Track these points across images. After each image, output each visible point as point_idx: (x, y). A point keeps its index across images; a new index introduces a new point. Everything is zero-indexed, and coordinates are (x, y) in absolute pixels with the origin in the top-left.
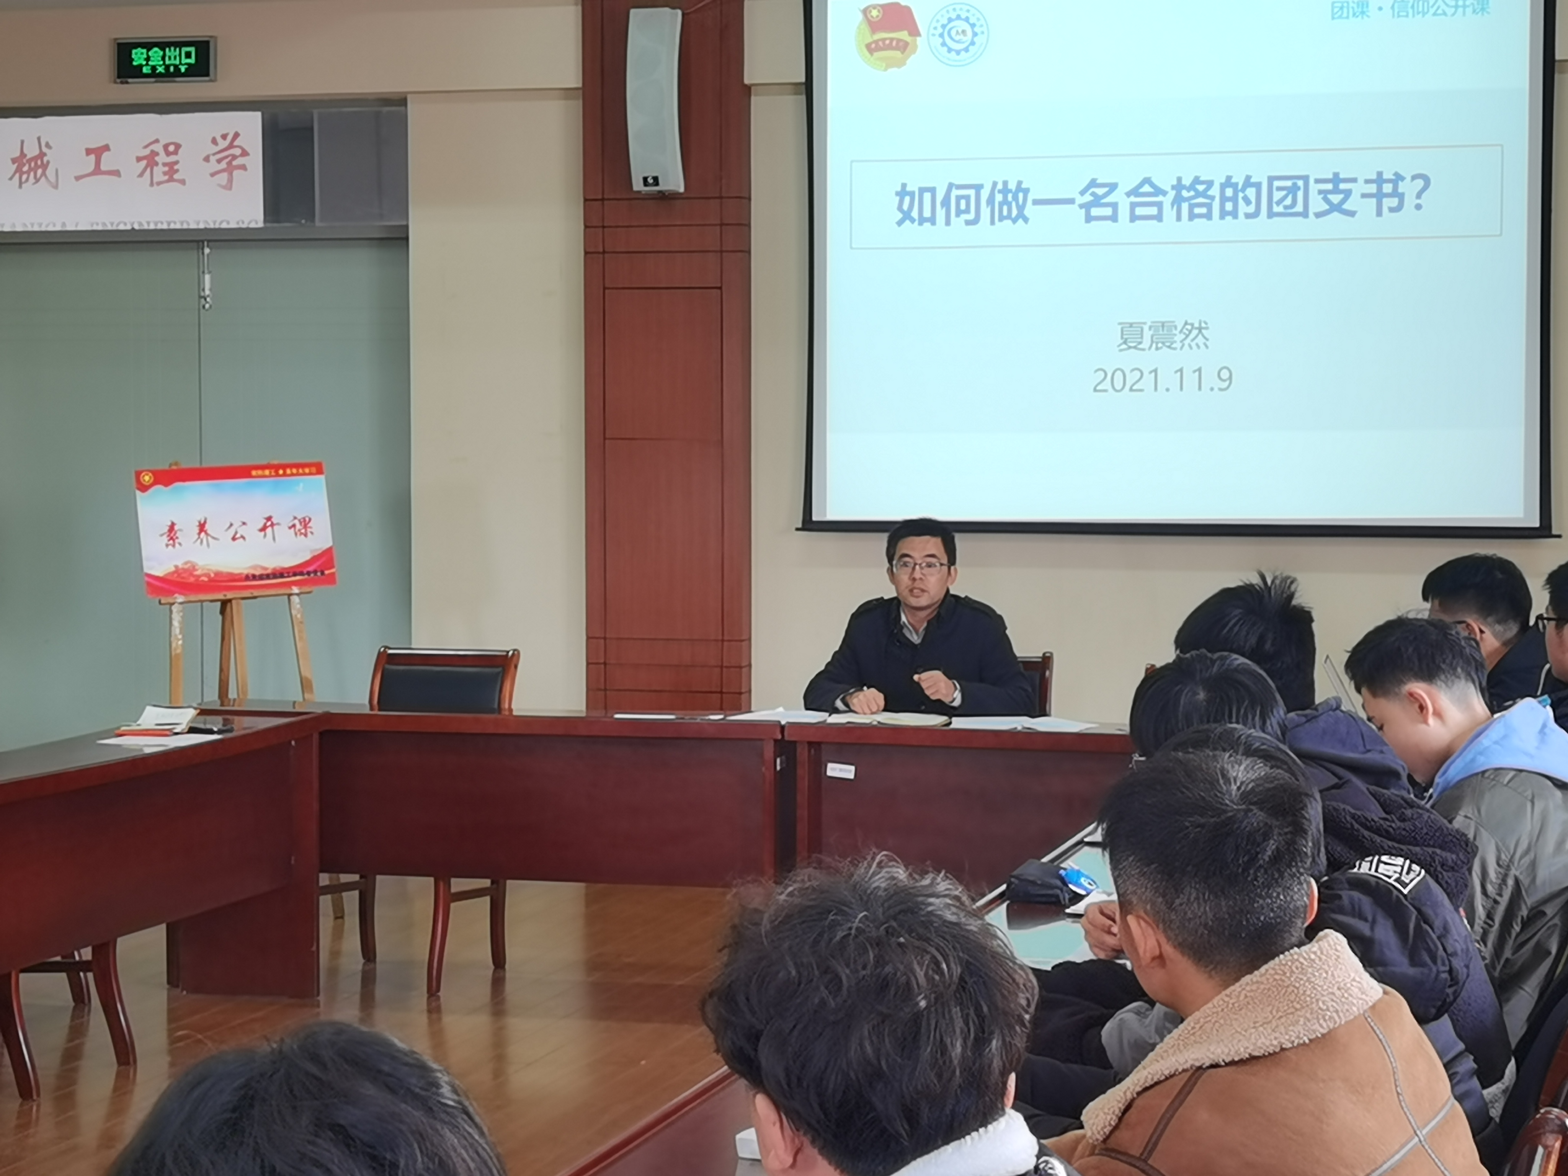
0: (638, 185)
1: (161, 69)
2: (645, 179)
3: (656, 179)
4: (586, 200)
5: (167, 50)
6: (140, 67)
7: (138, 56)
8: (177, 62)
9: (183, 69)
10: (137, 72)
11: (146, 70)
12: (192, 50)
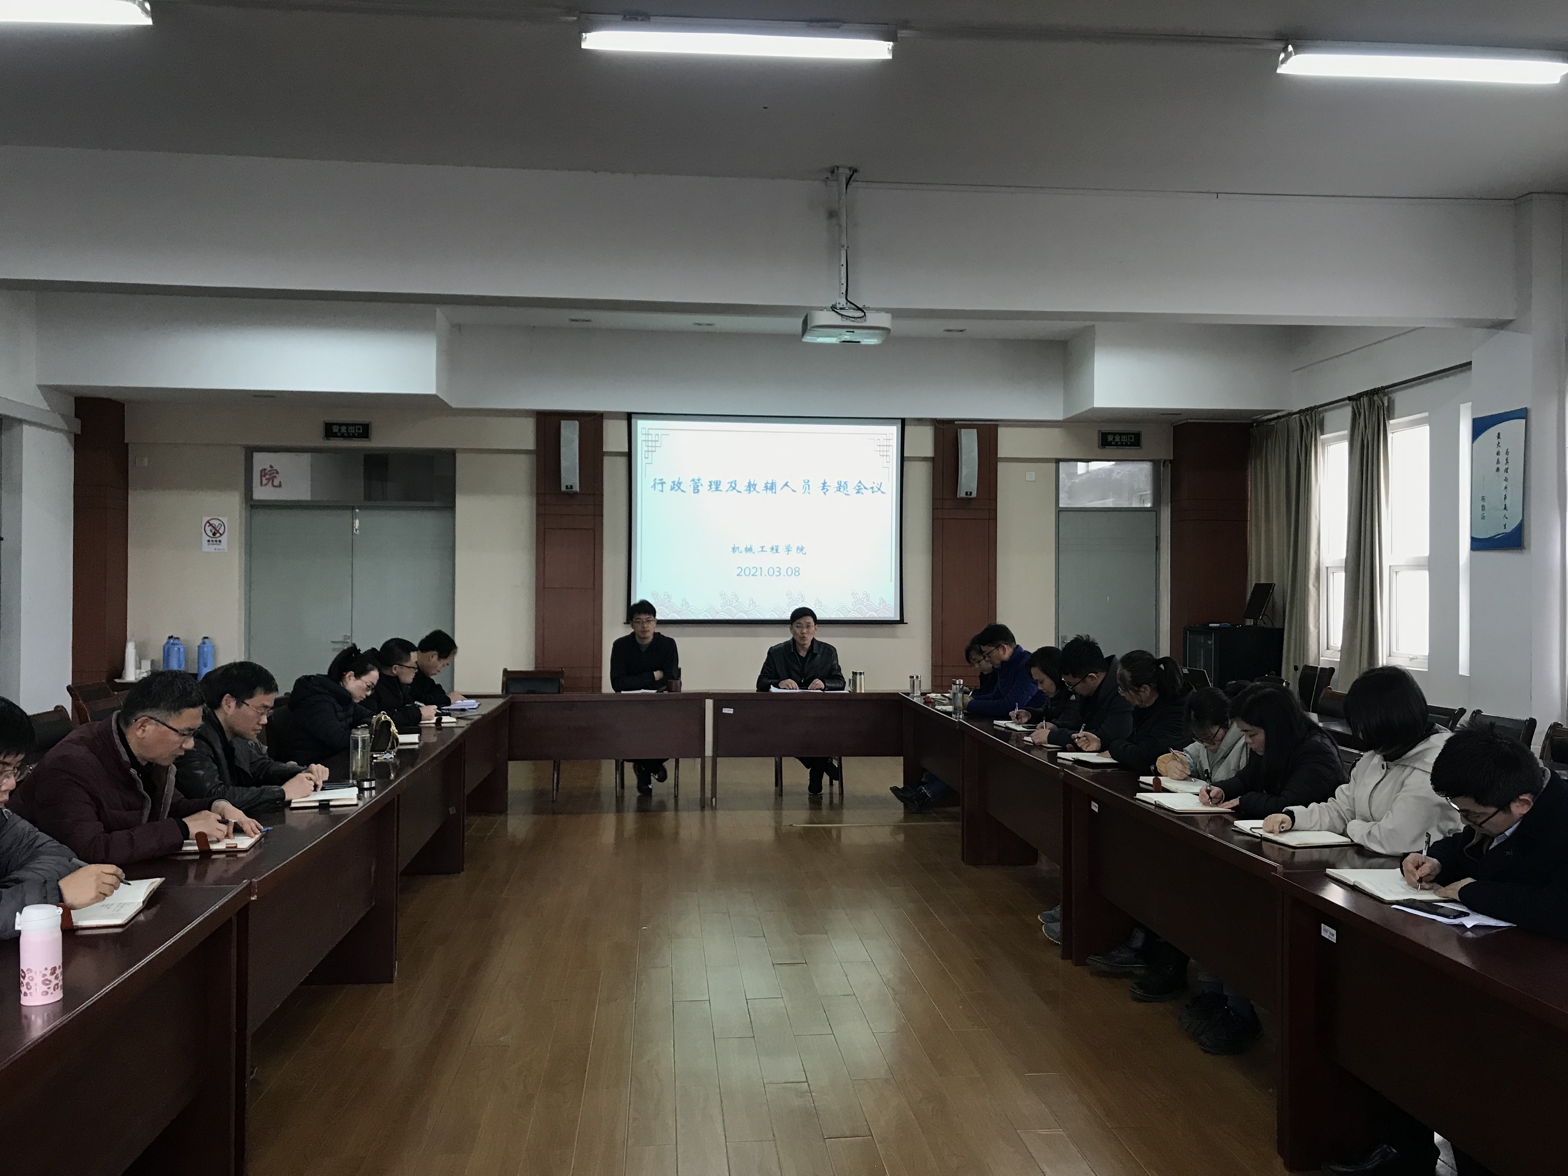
0: (563, 489)
1: (346, 435)
2: (567, 486)
3: (571, 487)
4: (537, 494)
5: (349, 428)
6: (336, 433)
7: (335, 429)
8: (353, 432)
9: (356, 435)
10: (335, 435)
11: (338, 434)
12: (361, 427)
